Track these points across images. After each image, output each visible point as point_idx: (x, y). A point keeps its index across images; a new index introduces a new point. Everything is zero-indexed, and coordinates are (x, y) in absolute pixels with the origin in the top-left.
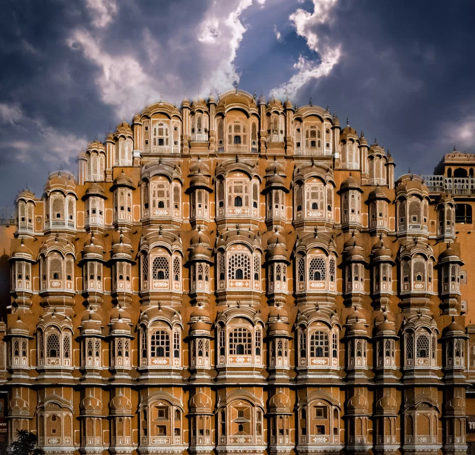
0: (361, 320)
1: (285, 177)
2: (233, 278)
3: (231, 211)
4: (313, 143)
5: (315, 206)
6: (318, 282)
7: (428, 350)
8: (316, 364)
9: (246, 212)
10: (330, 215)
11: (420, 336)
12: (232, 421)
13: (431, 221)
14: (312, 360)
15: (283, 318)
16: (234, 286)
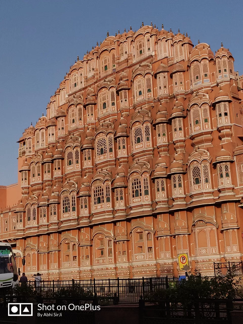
0: (160, 164)
1: (128, 80)
2: (99, 155)
3: (101, 113)
4: (141, 52)
5: (140, 93)
6: (139, 144)
7: (200, 177)
8: (135, 202)
9: (108, 111)
10: (149, 95)
11: (194, 168)
12: (96, 249)
13: (211, 73)
14: (133, 199)
15: (120, 174)
16: (100, 159)
